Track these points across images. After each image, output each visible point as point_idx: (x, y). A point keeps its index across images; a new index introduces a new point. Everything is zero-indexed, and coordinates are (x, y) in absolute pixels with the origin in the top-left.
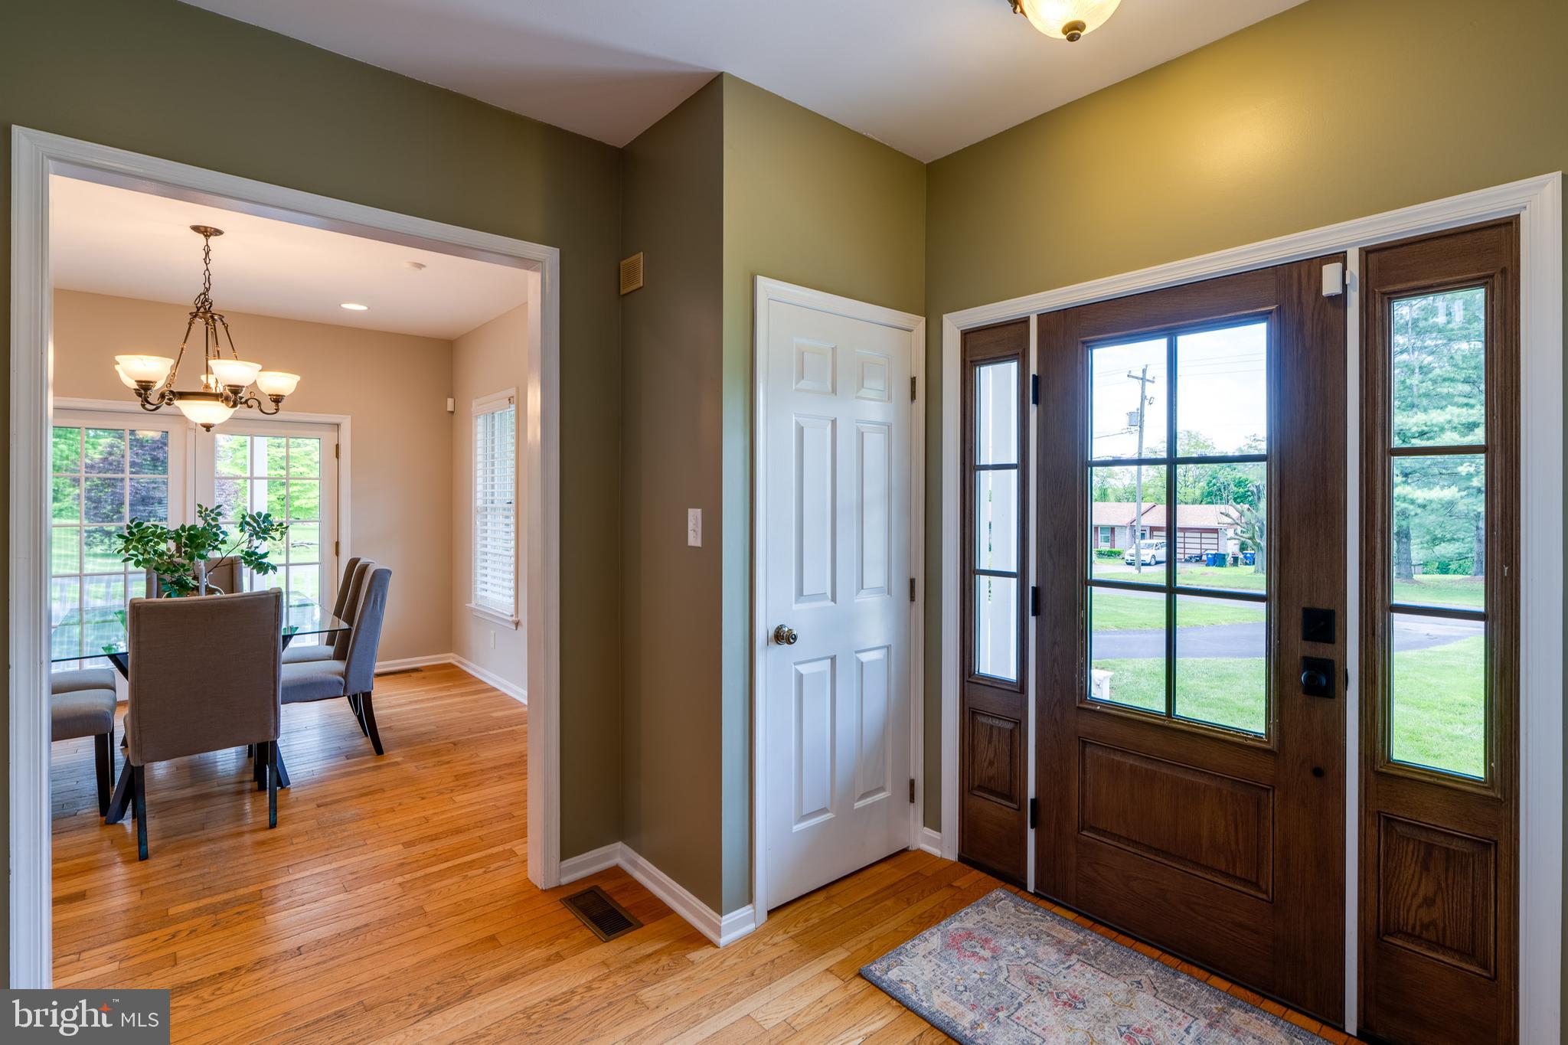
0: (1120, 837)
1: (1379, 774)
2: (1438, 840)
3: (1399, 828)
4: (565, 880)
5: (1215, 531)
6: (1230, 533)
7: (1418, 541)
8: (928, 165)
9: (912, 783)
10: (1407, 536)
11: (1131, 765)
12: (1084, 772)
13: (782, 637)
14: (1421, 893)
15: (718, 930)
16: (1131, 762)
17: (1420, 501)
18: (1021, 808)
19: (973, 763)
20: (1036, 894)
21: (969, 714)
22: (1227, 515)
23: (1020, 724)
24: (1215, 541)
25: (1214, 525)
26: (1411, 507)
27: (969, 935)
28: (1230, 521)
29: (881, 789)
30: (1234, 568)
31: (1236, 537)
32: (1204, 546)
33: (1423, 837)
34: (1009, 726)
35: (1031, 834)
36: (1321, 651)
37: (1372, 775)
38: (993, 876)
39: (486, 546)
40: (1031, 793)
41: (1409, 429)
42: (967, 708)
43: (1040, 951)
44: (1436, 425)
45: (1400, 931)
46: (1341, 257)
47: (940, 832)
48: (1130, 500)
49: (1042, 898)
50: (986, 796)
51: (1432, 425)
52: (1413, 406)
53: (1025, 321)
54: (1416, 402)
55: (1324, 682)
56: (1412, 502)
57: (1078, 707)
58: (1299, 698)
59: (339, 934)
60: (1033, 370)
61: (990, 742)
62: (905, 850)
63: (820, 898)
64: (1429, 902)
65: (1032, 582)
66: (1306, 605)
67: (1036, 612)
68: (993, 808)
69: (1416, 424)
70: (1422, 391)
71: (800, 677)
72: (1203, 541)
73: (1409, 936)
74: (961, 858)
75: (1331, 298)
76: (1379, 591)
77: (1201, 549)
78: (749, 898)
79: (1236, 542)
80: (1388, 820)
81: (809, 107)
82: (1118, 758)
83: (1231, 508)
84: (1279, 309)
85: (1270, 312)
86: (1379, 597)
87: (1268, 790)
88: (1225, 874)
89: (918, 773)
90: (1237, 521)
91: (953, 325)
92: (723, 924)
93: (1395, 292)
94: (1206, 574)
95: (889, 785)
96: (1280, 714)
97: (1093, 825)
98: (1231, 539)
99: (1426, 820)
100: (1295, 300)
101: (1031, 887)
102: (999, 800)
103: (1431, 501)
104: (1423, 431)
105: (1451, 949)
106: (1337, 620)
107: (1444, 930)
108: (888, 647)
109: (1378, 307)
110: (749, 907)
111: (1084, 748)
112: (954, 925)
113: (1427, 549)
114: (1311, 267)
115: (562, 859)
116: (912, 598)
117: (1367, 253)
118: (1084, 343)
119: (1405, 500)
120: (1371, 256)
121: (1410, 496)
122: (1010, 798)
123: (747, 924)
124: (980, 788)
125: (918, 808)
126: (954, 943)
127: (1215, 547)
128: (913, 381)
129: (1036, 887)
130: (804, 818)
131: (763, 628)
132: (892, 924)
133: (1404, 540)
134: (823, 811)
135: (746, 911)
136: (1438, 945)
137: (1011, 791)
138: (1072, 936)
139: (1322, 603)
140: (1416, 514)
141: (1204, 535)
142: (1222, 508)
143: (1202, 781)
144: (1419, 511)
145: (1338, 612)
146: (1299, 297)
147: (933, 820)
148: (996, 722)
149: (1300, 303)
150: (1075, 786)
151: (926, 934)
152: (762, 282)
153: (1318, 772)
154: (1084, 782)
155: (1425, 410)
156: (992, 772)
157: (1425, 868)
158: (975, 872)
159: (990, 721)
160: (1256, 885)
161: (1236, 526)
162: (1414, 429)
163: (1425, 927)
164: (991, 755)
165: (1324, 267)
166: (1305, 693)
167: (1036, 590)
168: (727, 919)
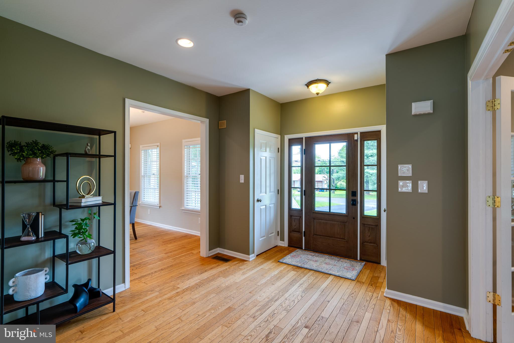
0: (321, 235)
1: (363, 217)
2: (371, 226)
3: (365, 225)
4: (210, 255)
5: (321, 182)
6: (325, 182)
7: (371, 184)
8: (281, 104)
9: (278, 232)
10: (368, 182)
11: (323, 222)
12: (314, 225)
13: (258, 201)
14: (368, 235)
15: (249, 258)
16: (323, 221)
17: (371, 173)
18: (301, 233)
19: (291, 226)
20: (305, 249)
21: (290, 216)
22: (325, 177)
23: (301, 217)
24: (321, 185)
25: (321, 180)
26: (369, 175)
27: (295, 255)
28: (325, 179)
29: (273, 233)
30: (327, 192)
31: (327, 183)
32: (318, 186)
33: (368, 226)
34: (299, 218)
35: (304, 238)
36: (354, 198)
37: (362, 218)
38: (295, 248)
39: (145, 186)
40: (304, 230)
41: (369, 154)
42: (290, 215)
43: (308, 256)
44: (375, 154)
45: (366, 242)
46: (357, 133)
47: (284, 241)
48: (298, 173)
49: (306, 250)
50: (294, 232)
51: (374, 153)
52: (369, 148)
53: (302, 138)
54: (370, 147)
55: (355, 203)
56: (369, 173)
57: (313, 212)
58: (351, 206)
59: (168, 267)
60: (304, 148)
61: (295, 221)
62: (277, 246)
63: (264, 253)
64: (369, 236)
65: (304, 189)
66: (352, 191)
67: (304, 195)
68: (296, 235)
69: (370, 153)
70: (371, 144)
71: (261, 209)
72: (318, 185)
73: (367, 242)
74: (289, 246)
75: (356, 140)
76: (363, 188)
77: (318, 187)
78: (254, 253)
79: (327, 185)
80: (364, 224)
81: (266, 96)
82: (320, 221)
83: (326, 175)
84: (348, 141)
85: (346, 141)
86: (362, 189)
87: (346, 222)
88: (339, 238)
89: (279, 230)
90: (327, 179)
91: (287, 138)
92: (250, 257)
93: (365, 140)
94: (319, 194)
95: (274, 232)
96: (348, 209)
97: (316, 234)
98: (326, 184)
99: (369, 223)
100: (350, 140)
101: (304, 248)
102: (297, 233)
103: (373, 173)
104: (371, 155)
105: (372, 243)
106: (357, 193)
107: (371, 240)
108: (274, 204)
109: (362, 142)
110: (254, 254)
111: (314, 220)
112: (292, 254)
113: (372, 186)
114: (353, 134)
115: (209, 251)
116: (278, 194)
117: (361, 133)
118: (314, 143)
119: (367, 173)
120: (361, 134)
121: (369, 172)
122: (299, 232)
123: (253, 257)
124: (293, 231)
125: (279, 237)
126: (293, 256)
127: (321, 186)
128: (278, 149)
129: (305, 248)
130: (262, 237)
131: (256, 199)
132: (280, 256)
133: (368, 183)
134: (264, 236)
135: (253, 255)
136: (371, 243)
137: (299, 231)
138: (313, 254)
139: (354, 190)
140: (370, 177)
141: (319, 183)
142: (323, 175)
143: (335, 223)
144: (371, 176)
145: (357, 191)
146: (351, 139)
147: (282, 239)
148: (296, 217)
149: (351, 140)
150: (312, 227)
151: (288, 256)
152: (256, 130)
153: (354, 218)
154: (314, 226)
155: (372, 150)
156: (295, 227)
157: (369, 231)
158: (292, 248)
159: (295, 217)
160: (344, 239)
161: (327, 180)
162: (370, 154)
163: (369, 240)
164: (295, 224)
165: (355, 135)
166: (352, 205)
167: (304, 191)
168: (251, 256)
